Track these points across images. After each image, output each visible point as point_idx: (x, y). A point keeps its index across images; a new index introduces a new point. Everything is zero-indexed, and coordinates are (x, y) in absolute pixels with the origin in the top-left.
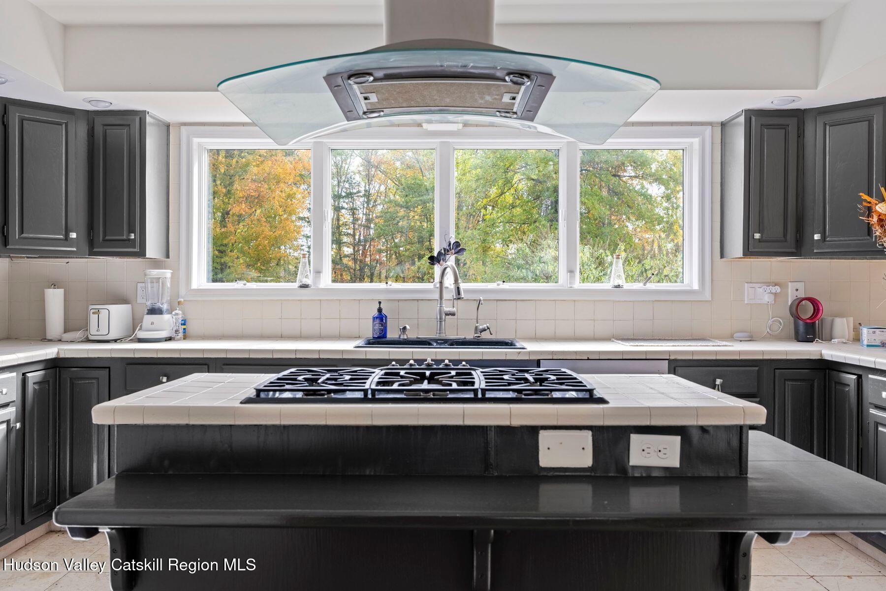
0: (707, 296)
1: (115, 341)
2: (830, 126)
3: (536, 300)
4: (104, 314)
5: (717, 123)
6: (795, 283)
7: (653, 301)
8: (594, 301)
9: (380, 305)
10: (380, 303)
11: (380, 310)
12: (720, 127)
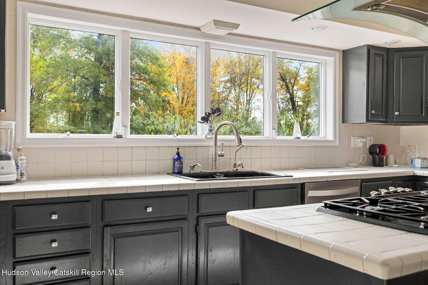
0: (337, 143)
2: (402, 58)
5: (341, 50)
6: (370, 137)
7: (315, 146)
8: (290, 146)
9: (178, 150)
10: (178, 149)
11: (178, 154)
12: (342, 53)
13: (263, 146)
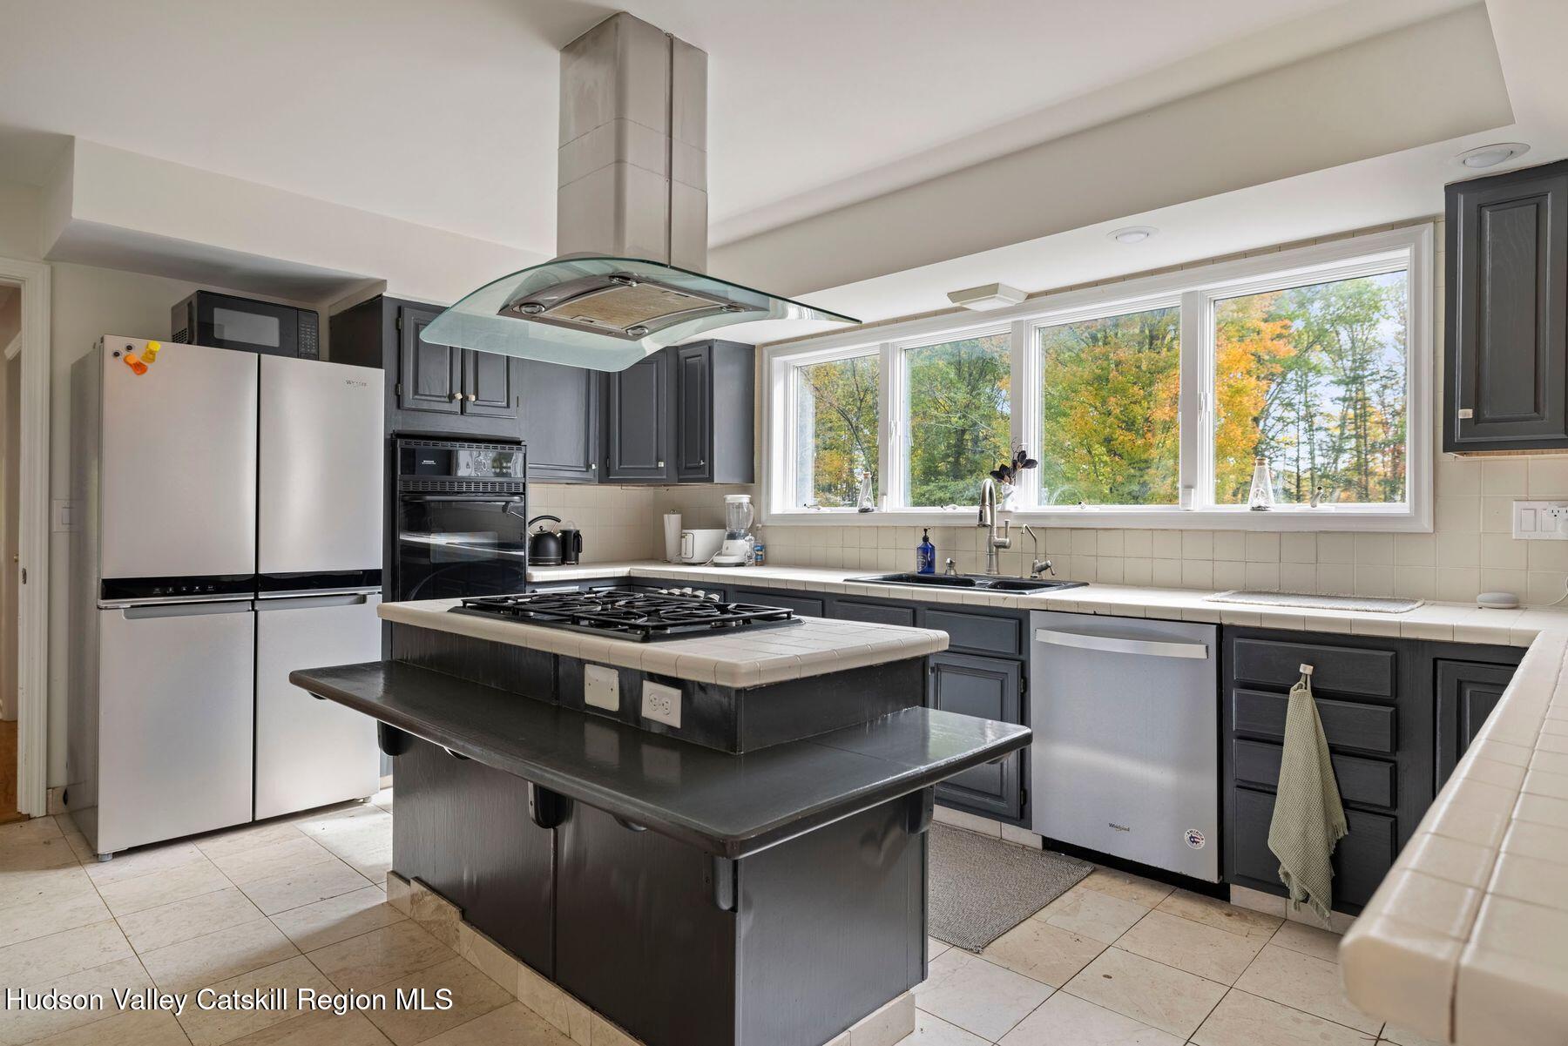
0: (1425, 524)
1: (700, 564)
3: (1124, 529)
4: (689, 537)
7: (1316, 533)
8: (1214, 531)
9: (925, 533)
10: (926, 530)
11: (926, 539)
13: (1128, 529)
